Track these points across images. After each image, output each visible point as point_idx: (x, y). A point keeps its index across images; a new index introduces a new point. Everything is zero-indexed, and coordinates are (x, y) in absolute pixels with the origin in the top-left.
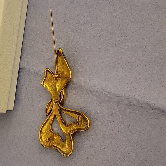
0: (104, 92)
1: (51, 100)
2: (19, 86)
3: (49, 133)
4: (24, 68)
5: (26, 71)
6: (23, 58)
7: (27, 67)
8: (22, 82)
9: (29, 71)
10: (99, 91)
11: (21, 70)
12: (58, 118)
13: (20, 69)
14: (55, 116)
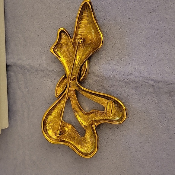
0: (147, 81)
1: (65, 75)
2: (11, 91)
3: (57, 122)
4: (15, 65)
5: (18, 68)
6: (9, 51)
7: (19, 62)
8: (14, 85)
9: (22, 67)
10: (139, 80)
11: (9, 68)
12: (74, 102)
13: (7, 66)
14: (69, 100)
